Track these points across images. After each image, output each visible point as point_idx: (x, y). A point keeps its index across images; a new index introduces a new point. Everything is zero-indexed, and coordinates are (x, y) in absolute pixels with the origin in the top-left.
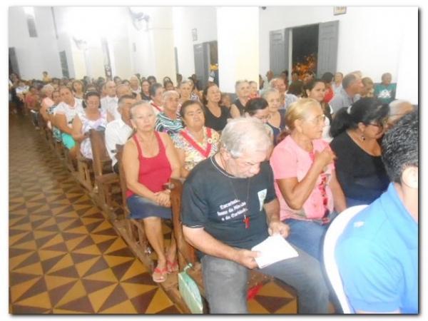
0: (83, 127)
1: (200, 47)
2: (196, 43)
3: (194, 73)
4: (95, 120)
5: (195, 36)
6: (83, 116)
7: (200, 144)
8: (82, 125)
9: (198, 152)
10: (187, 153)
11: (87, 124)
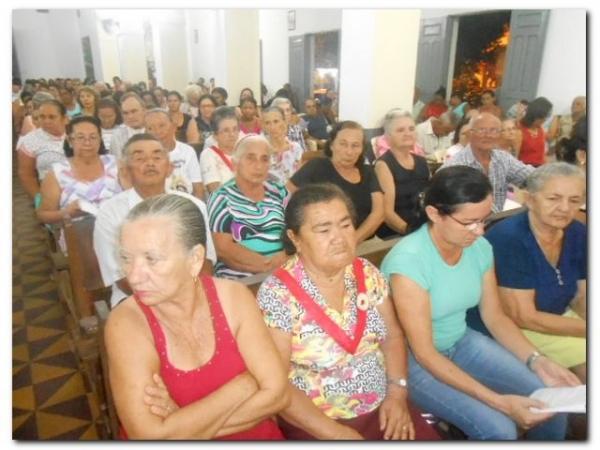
0: (64, 196)
1: (299, 40)
2: (293, 34)
3: (287, 81)
4: (92, 179)
5: (292, 23)
6: (64, 172)
7: (334, 315)
8: (61, 190)
9: (330, 341)
10: (296, 340)
11: (72, 190)
